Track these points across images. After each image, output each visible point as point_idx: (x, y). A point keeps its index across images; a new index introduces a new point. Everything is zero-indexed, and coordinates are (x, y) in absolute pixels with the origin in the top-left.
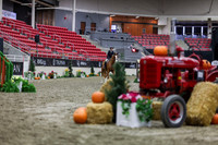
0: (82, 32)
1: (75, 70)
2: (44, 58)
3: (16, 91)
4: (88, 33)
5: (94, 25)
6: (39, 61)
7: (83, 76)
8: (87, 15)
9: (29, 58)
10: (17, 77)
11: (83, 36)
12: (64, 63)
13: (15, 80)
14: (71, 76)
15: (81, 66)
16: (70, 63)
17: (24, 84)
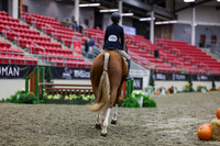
0: (202, 45)
1: (196, 85)
2: (163, 73)
3: (137, 106)
4: (209, 46)
5: (214, 38)
6: (159, 76)
7: (203, 91)
8: (207, 28)
9: (148, 72)
10: (138, 92)
11: (203, 50)
12: (183, 77)
13: (136, 95)
14: (191, 90)
15: (202, 80)
16: (190, 78)
17: (145, 99)
